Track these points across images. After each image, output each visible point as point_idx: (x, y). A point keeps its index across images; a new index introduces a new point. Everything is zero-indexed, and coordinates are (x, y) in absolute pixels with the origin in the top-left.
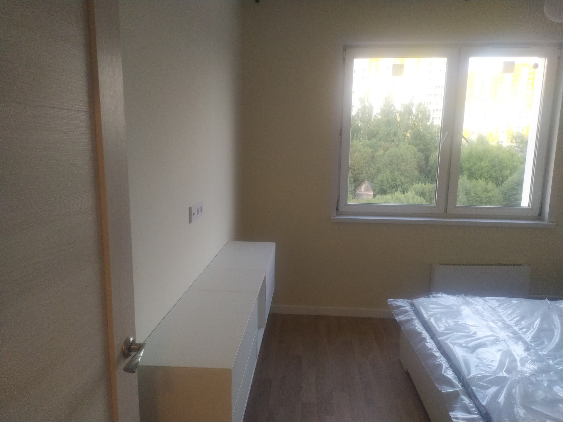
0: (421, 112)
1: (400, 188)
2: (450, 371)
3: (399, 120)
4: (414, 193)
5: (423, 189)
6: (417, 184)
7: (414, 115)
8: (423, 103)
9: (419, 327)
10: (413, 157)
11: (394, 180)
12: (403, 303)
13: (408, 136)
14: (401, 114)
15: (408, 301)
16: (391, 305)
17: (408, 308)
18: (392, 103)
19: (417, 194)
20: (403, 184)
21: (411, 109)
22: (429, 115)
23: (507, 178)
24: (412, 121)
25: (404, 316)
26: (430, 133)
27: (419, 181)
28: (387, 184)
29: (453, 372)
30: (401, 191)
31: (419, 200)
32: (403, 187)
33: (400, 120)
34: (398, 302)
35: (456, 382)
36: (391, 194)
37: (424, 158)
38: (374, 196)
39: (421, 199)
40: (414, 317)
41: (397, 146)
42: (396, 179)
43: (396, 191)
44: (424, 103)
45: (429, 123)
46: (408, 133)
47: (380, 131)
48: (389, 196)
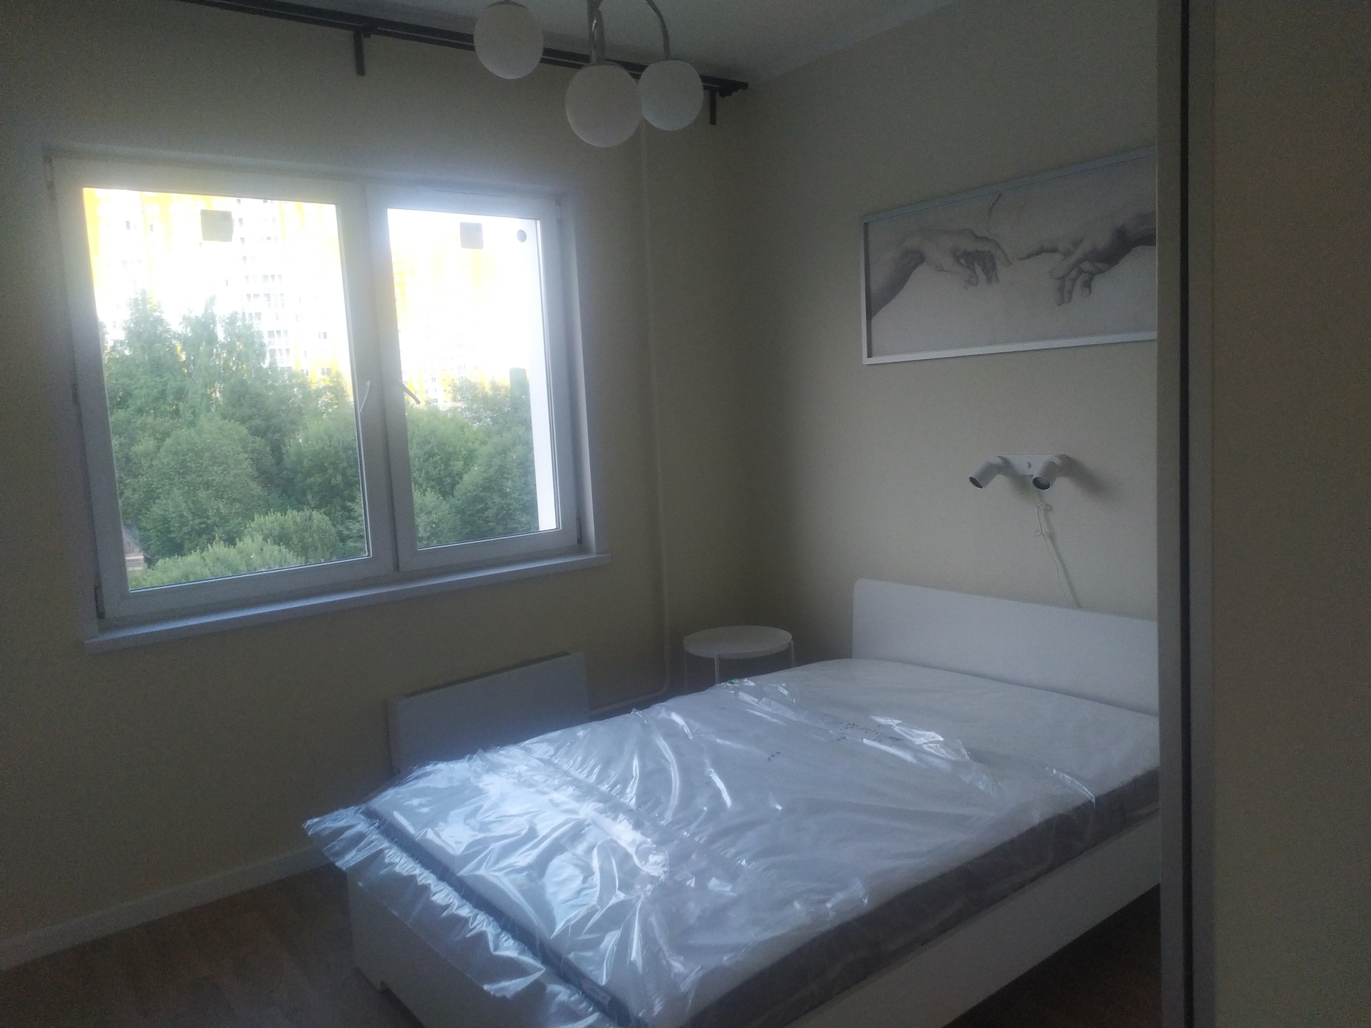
0: (239, 337)
1: (218, 533)
2: (506, 941)
3: (183, 357)
4: (259, 538)
5: (282, 528)
6: (264, 516)
7: (223, 346)
8: (239, 316)
9: (403, 864)
10: (239, 449)
11: (200, 512)
12: (349, 820)
13: (217, 398)
14: (185, 342)
15: (357, 808)
16: (317, 834)
17: (362, 826)
18: (157, 314)
19: (269, 540)
20: (225, 520)
21: (213, 329)
22: (262, 345)
23: (461, 478)
24: (220, 361)
25: (359, 850)
26: (272, 387)
27: (267, 508)
28: (180, 527)
29: (514, 937)
30: (223, 540)
31: (276, 553)
32: (227, 528)
33: (188, 358)
34: (332, 820)
35: (528, 959)
36: (198, 550)
37: (268, 449)
38: (150, 562)
39: (280, 551)
40: (386, 844)
41: (192, 424)
42: (206, 511)
43: (211, 540)
44: (244, 314)
45: (264, 364)
46: (215, 391)
47: (136, 388)
48: (193, 558)
